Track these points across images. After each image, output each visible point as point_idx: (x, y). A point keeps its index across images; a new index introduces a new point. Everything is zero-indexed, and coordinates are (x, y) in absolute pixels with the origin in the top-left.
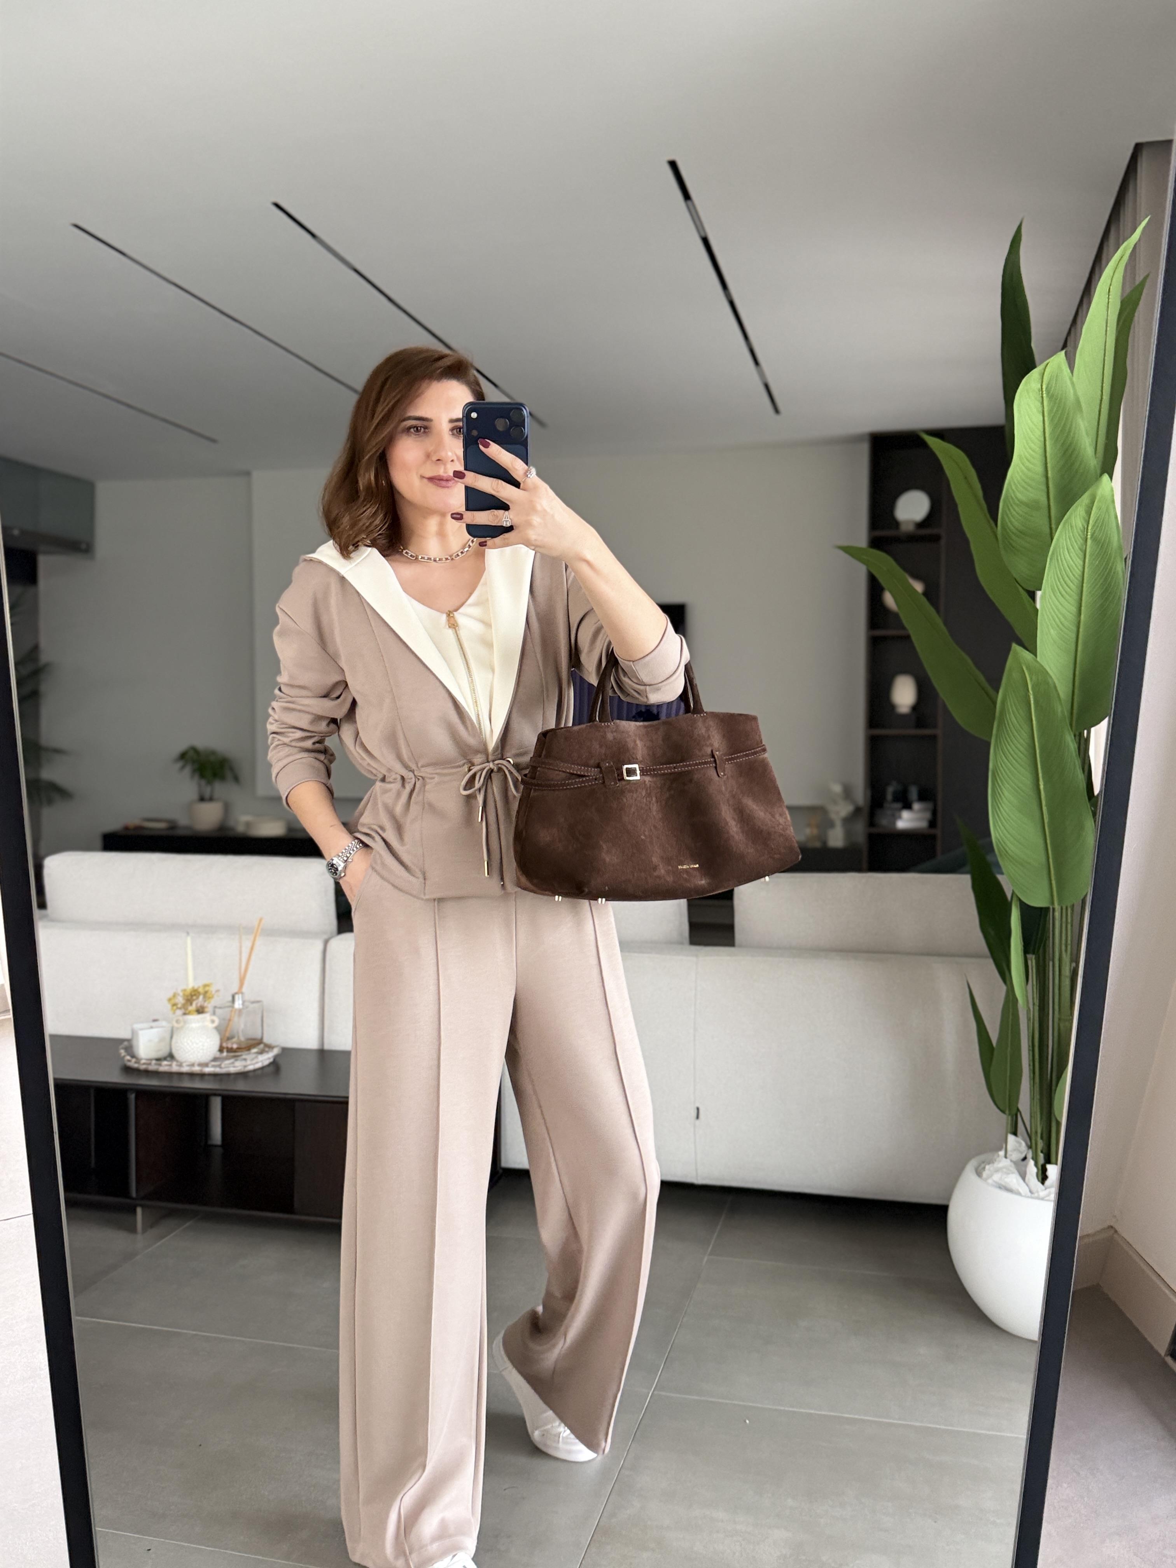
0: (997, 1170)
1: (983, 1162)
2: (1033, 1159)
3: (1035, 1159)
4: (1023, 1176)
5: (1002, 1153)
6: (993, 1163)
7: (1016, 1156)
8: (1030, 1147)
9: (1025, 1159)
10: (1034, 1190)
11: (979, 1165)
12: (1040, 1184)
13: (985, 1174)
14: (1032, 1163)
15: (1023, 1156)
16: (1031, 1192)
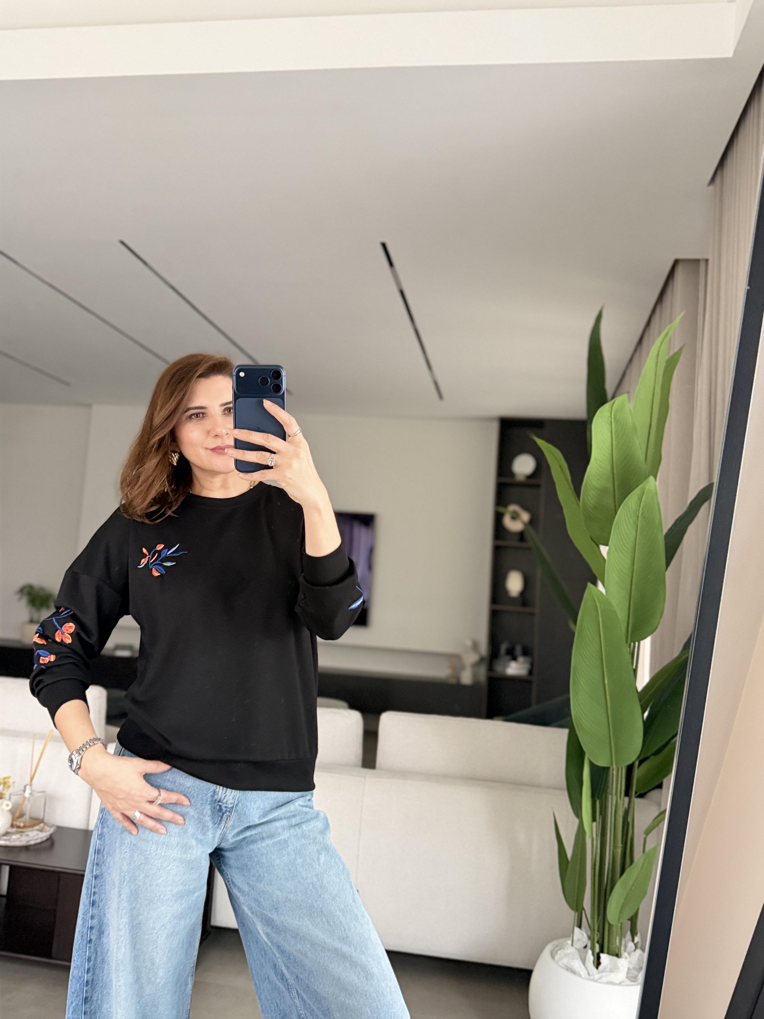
0: (566, 955)
1: (557, 946)
2: (591, 949)
3: (593, 949)
4: (584, 961)
5: (570, 942)
6: (564, 949)
7: (580, 945)
8: (589, 938)
9: (585, 947)
10: (591, 974)
11: (554, 949)
12: (595, 969)
13: (557, 957)
14: (590, 952)
15: (584, 945)
16: (589, 974)
